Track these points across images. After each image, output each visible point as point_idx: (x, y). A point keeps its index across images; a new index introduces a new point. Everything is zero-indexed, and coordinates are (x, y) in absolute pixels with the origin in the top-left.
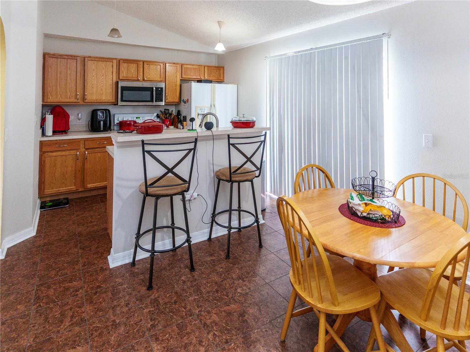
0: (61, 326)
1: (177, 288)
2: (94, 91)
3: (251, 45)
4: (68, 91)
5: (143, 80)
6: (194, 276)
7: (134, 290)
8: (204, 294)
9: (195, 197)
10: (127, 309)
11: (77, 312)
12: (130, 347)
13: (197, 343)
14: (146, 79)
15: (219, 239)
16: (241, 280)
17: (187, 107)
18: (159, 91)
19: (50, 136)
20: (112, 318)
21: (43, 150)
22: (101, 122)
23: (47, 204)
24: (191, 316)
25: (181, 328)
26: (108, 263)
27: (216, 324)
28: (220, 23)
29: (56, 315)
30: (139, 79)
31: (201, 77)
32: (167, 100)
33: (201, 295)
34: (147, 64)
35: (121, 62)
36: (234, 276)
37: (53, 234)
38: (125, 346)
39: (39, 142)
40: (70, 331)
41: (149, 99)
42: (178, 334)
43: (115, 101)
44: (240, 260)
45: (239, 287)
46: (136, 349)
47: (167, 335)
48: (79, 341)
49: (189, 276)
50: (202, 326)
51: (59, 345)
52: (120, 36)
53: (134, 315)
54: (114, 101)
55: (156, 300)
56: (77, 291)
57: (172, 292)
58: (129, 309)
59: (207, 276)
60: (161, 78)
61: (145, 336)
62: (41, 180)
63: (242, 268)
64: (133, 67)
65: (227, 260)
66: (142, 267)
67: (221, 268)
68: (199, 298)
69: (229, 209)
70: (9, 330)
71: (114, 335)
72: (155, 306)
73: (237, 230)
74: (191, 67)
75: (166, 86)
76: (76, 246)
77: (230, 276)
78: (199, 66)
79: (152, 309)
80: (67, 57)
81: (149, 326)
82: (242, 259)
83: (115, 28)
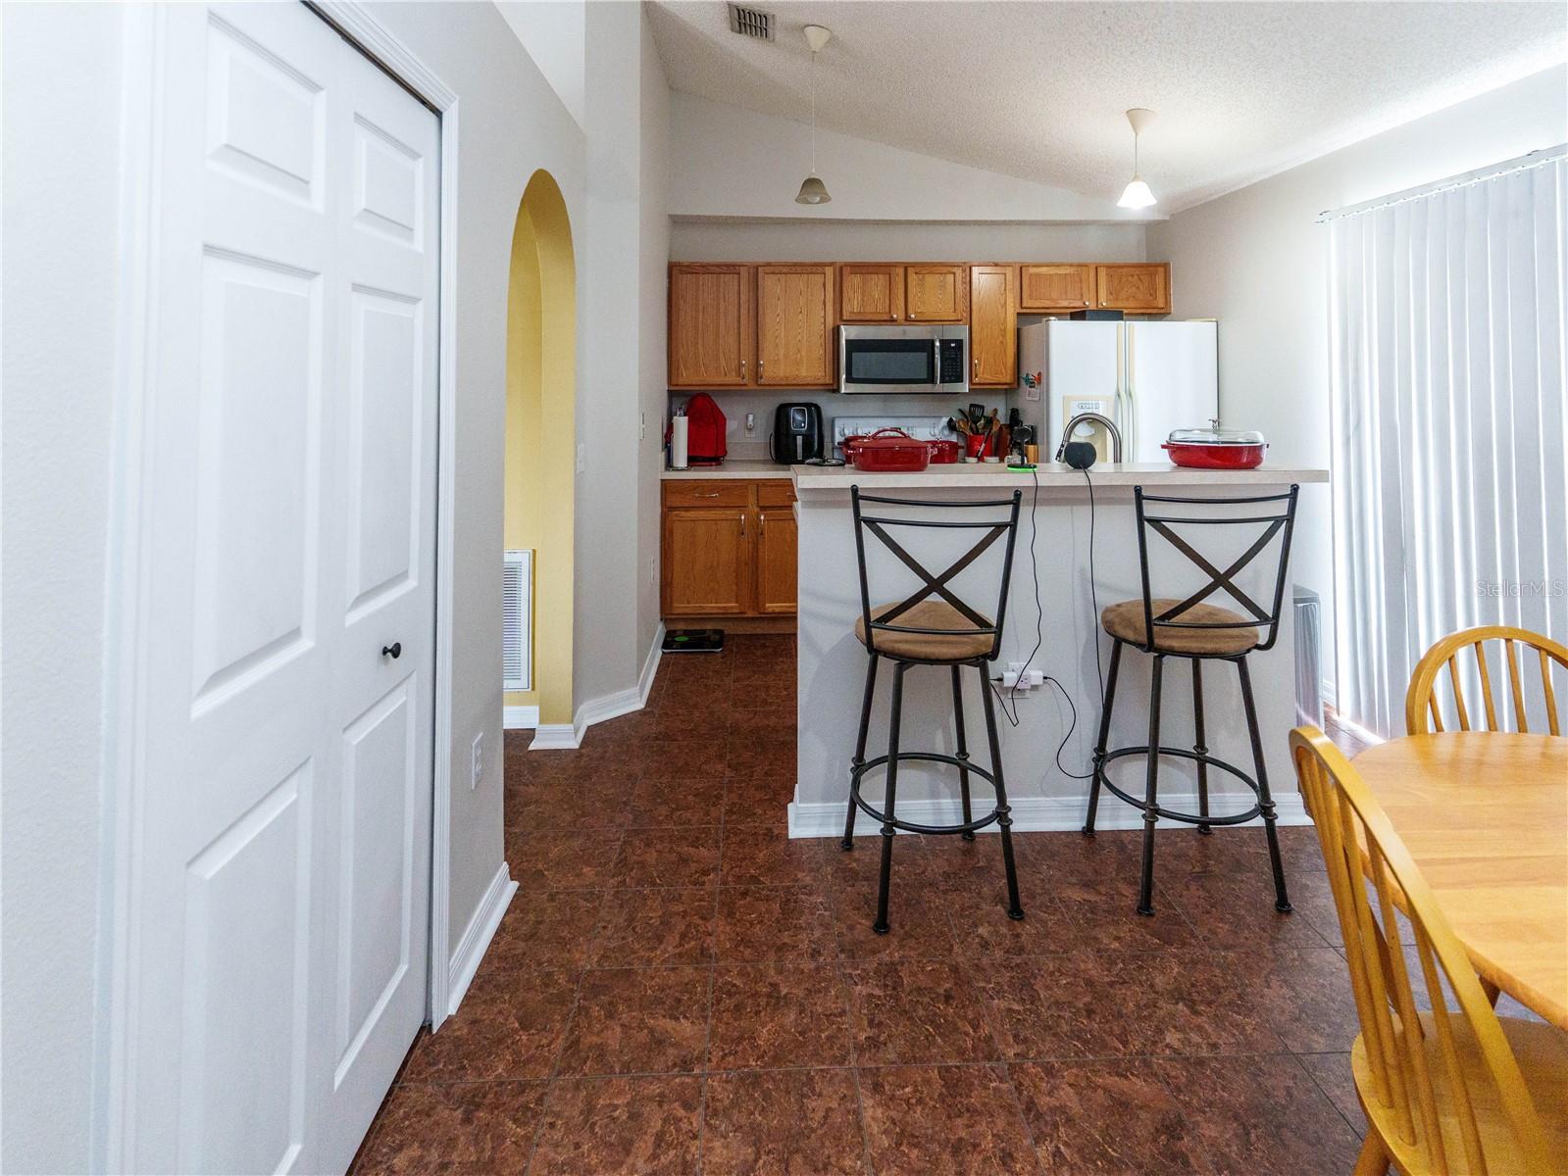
0: (656, 949)
1: (961, 957)
2: (781, 357)
3: (1267, 176)
4: (721, 355)
5: (906, 320)
6: (1018, 936)
7: (838, 919)
8: (1042, 1006)
9: (1033, 683)
10: (812, 966)
11: (697, 926)
12: (804, 1078)
13: (995, 1156)
14: (913, 316)
15: (1122, 842)
16: (1185, 1005)
17: (1037, 399)
18: (953, 351)
19: (682, 470)
20: (772, 976)
21: (668, 504)
22: (798, 437)
23: (677, 639)
24: (989, 1058)
25: (954, 1085)
26: (787, 822)
27: (1070, 1121)
28: (1134, 116)
29: (651, 918)
30: (895, 316)
31: (1087, 303)
32: (976, 376)
33: (1032, 1003)
34: (916, 273)
35: (846, 271)
36: (1159, 981)
37: (678, 715)
38: (791, 1068)
39: (659, 483)
40: (673, 969)
41: (924, 376)
42: (942, 1098)
43: (831, 382)
44: (1192, 935)
45: (1175, 1027)
46: (817, 1090)
47: (907, 1087)
48: (688, 1007)
49: (1003, 930)
50: (1020, 1107)
51: (644, 995)
52: (825, 199)
53: (827, 989)
54: (829, 380)
55: (892, 969)
56: (705, 873)
57: (942, 963)
58: (817, 969)
59: (1061, 950)
60: (958, 311)
61: (847, 1063)
62: (666, 578)
63: (1194, 962)
64: (878, 282)
65: (1143, 919)
66: (870, 859)
67: (1117, 938)
68: (1025, 1010)
69: (1147, 745)
70: (559, 918)
71: (769, 1026)
72: (888, 986)
73: (1196, 826)
74: (1052, 271)
75: (973, 335)
76: (721, 757)
77: (1144, 978)
78: (1080, 265)
79: (877, 992)
80: (718, 270)
81: (862, 1037)
82: (1201, 932)
83: (812, 177)
